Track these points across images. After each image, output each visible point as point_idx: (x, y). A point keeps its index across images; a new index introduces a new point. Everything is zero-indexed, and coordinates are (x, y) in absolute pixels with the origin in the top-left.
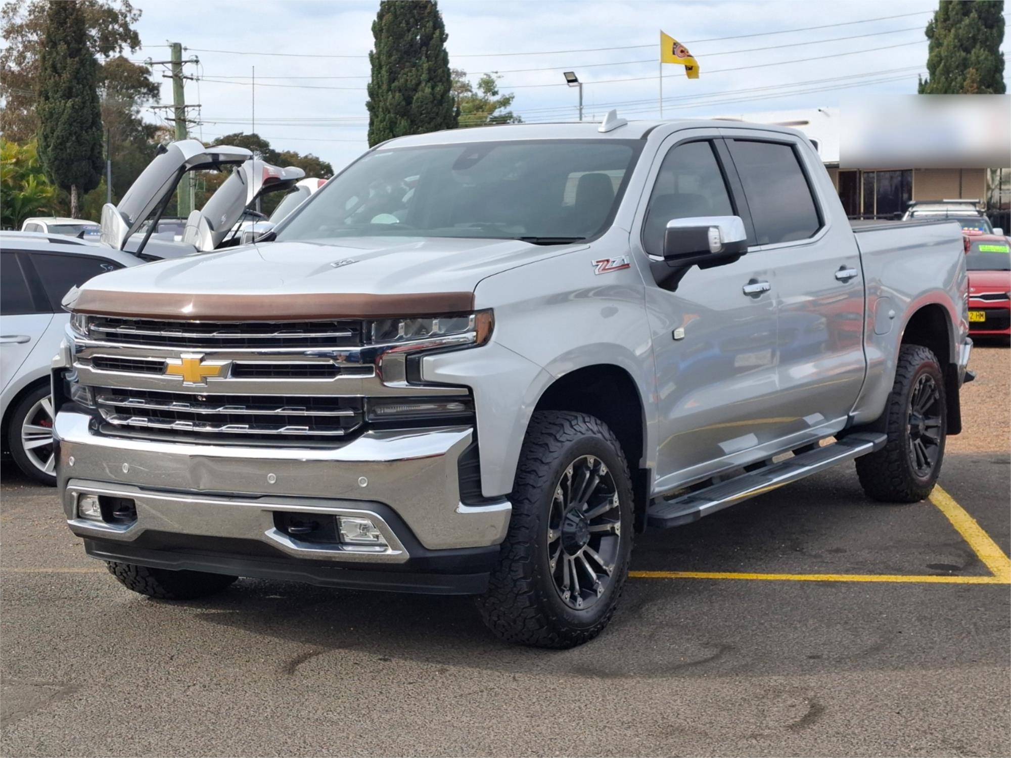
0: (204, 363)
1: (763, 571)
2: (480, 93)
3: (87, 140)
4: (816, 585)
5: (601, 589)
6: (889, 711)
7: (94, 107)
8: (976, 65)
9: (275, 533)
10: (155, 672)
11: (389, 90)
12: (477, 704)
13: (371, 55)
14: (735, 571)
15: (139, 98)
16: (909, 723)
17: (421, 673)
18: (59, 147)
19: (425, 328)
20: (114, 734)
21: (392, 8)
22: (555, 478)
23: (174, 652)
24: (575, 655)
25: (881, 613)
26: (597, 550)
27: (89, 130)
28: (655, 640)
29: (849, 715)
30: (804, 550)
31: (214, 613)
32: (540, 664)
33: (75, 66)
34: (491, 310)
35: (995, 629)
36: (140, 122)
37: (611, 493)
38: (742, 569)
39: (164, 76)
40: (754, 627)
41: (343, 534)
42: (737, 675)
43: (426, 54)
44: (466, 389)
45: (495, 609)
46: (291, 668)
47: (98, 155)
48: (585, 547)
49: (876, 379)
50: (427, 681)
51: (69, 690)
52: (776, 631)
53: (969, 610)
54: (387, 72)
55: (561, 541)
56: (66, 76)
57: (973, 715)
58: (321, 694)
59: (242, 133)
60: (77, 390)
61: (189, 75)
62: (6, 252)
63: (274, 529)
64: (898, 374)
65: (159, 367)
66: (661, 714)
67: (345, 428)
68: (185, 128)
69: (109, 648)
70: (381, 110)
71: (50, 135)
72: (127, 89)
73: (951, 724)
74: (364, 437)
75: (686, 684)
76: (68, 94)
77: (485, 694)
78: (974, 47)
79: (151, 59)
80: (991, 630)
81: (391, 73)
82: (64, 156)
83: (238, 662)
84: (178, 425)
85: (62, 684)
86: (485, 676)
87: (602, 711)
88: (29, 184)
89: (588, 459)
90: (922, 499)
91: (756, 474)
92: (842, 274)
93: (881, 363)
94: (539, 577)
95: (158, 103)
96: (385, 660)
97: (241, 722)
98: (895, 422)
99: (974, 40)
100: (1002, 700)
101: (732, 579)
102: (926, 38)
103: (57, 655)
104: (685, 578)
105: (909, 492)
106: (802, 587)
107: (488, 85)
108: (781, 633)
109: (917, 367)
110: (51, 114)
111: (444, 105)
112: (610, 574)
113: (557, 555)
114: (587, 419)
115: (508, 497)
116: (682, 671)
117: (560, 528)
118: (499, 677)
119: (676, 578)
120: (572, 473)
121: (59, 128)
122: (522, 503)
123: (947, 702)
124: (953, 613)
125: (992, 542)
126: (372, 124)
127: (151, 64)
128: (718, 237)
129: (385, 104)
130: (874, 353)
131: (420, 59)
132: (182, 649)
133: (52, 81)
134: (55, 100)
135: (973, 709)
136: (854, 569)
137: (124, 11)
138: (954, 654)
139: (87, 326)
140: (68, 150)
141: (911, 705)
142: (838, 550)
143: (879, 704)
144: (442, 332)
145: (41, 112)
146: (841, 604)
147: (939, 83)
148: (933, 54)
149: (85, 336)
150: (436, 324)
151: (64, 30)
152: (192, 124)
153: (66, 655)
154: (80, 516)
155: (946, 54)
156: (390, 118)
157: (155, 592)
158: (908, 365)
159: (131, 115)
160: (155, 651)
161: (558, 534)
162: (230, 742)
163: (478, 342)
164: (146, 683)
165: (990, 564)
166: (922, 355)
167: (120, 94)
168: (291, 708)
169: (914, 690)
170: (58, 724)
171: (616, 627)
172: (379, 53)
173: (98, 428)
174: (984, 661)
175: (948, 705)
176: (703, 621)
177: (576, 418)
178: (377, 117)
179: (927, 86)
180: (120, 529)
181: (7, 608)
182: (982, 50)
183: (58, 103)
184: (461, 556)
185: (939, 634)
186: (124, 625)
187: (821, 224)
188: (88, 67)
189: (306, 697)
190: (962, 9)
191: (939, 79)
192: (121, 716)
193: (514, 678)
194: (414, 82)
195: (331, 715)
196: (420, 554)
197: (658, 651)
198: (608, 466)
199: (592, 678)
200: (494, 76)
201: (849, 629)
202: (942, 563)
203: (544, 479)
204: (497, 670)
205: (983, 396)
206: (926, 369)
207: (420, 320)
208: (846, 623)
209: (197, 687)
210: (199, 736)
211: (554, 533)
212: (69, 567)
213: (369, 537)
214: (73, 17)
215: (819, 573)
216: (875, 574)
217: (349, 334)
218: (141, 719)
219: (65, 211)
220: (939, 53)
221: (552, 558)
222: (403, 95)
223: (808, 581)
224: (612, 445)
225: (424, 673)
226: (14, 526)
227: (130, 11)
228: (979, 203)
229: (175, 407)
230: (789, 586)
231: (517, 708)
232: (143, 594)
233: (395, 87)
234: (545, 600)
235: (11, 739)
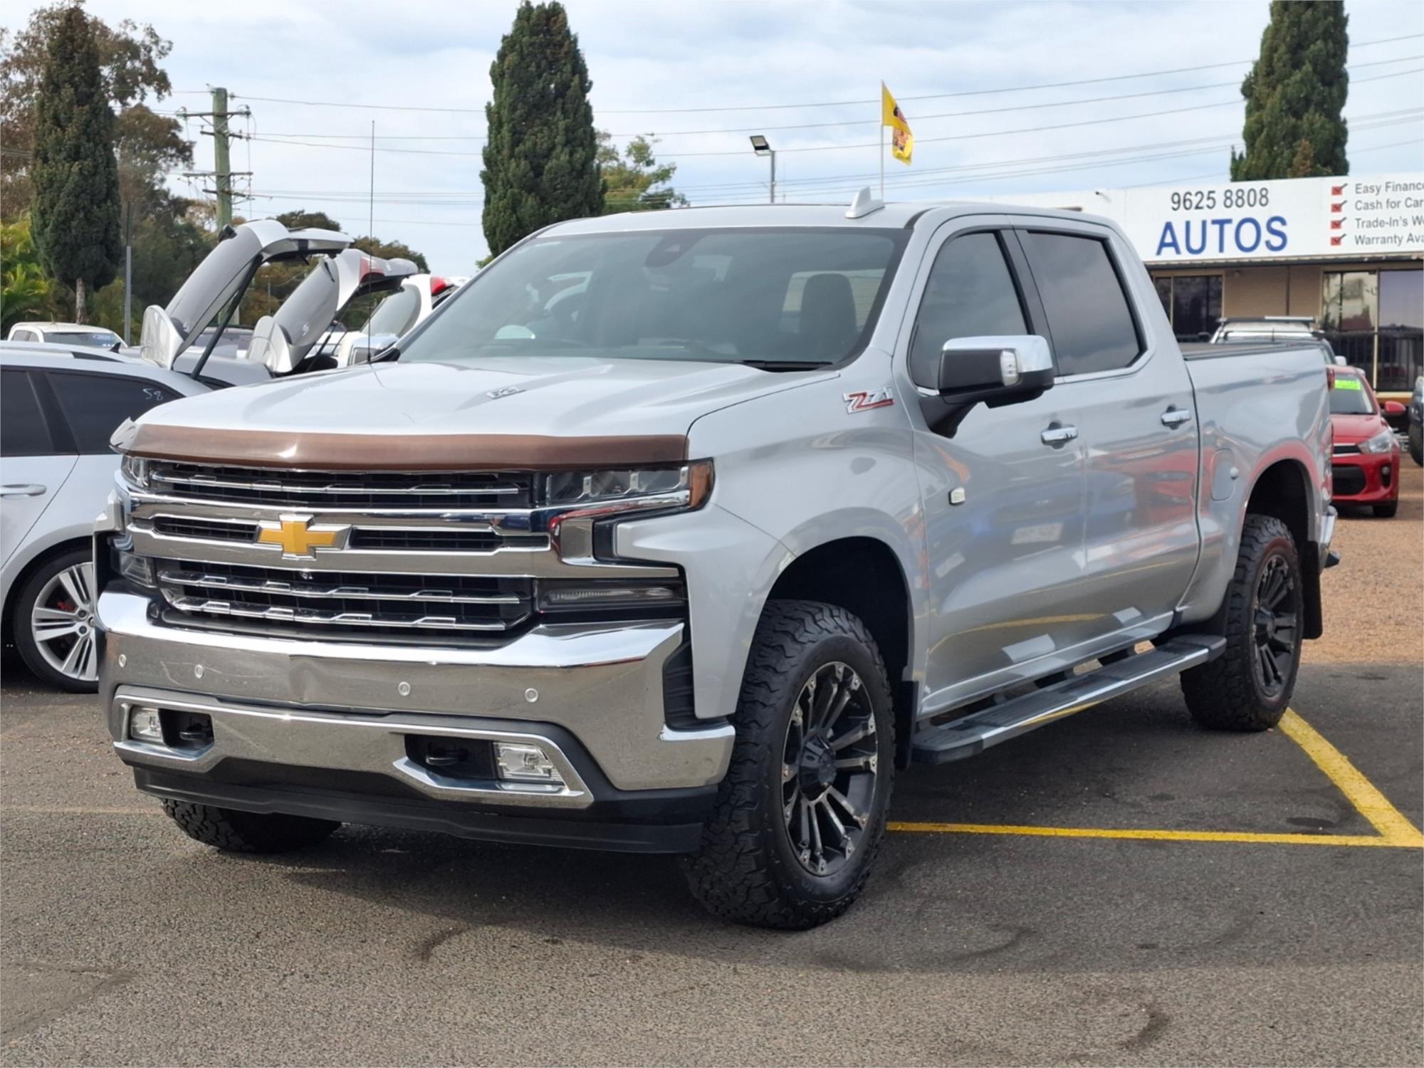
0: (312, 528)
1: (1063, 825)
2: (630, 163)
3: (99, 218)
4: (1139, 845)
5: (850, 847)
6: (1260, 1023)
7: (110, 173)
8: (1308, 135)
9: (406, 764)
10: (236, 955)
11: (511, 156)
12: (688, 1006)
13: (489, 109)
14: (1024, 824)
15: (165, 162)
16: (1288, 1042)
17: (606, 961)
18: (62, 226)
19: (619, 484)
20: (187, 1042)
21: (517, 47)
22: (794, 692)
23: (260, 927)
24: (818, 938)
25: (1232, 885)
26: (845, 793)
27: (103, 205)
28: (924, 919)
29: (1205, 1029)
30: (1116, 796)
31: (311, 874)
32: (768, 950)
33: (84, 117)
34: (711, 460)
35: (1391, 910)
36: (165, 194)
37: (865, 715)
38: (1034, 821)
39: (203, 133)
40: (1059, 904)
41: (501, 767)
42: (1044, 970)
43: (563, 108)
44: (676, 569)
45: (708, 873)
46: (425, 951)
47: (114, 238)
48: (830, 790)
49: (1212, 562)
50: (614, 973)
51: (120, 980)
52: (1090, 909)
53: (1353, 883)
54: (509, 131)
55: (798, 781)
56: (71, 130)
57: (1377, 1031)
58: (469, 989)
59: (303, 212)
60: (129, 561)
61: (236, 131)
62: (7, 369)
63: (406, 758)
64: (1241, 556)
65: (249, 533)
66: (944, 1024)
67: (507, 621)
68: (230, 204)
69: (169, 921)
70: (500, 183)
71: (49, 210)
72: (149, 149)
73: (1348, 1043)
74: (535, 633)
75: (974, 982)
76: (75, 155)
77: (697, 991)
78: (1307, 111)
79: (185, 109)
80: (1387, 911)
81: (514, 134)
82: (68, 239)
83: (351, 942)
84: (274, 613)
85: (109, 971)
86: (695, 966)
87: (862, 1019)
88: (15, 277)
89: (837, 667)
90: (1270, 727)
91: (1054, 691)
92: (1170, 417)
93: (1218, 540)
94: (770, 830)
95: (190, 168)
96: (554, 942)
97: (361, 1027)
98: (1236, 621)
99: (1307, 100)
100: (1414, 1011)
101: (1022, 835)
102: (1242, 97)
103: (99, 929)
104: (957, 833)
105: (1253, 716)
106: (1119, 848)
107: (641, 151)
108: (1098, 911)
109: (1266, 545)
110: (51, 182)
111: (585, 177)
112: (863, 827)
113: (793, 799)
114: (835, 613)
115: (731, 719)
116: (966, 964)
117: (797, 762)
118: (714, 968)
119: (945, 832)
120: (814, 686)
121: (61, 203)
122: (749, 728)
123: (1338, 1012)
124: (1332, 887)
125: (1373, 788)
126: (487, 201)
127: (186, 116)
128: (1014, 364)
129: (506, 175)
130: (1209, 526)
131: (555, 114)
132: (271, 923)
133: (53, 136)
134: (57, 163)
135: (1375, 1023)
136: (1188, 822)
137: (147, 43)
138: (1340, 945)
139: (147, 474)
140: (73, 231)
141: (1289, 1015)
142: (1163, 797)
143: (1245, 1014)
144: (643, 490)
145: (38, 179)
146: (1177, 872)
147: (1259, 158)
148: (1253, 119)
149: (144, 488)
150: (634, 479)
151: (71, 68)
152: (239, 199)
153: (111, 928)
154: (132, 736)
155: (1269, 119)
156: (513, 195)
157: (228, 842)
158: (1254, 543)
159: (154, 185)
160: (234, 925)
161: (795, 771)
162: (349, 1055)
163: (693, 504)
164: (225, 970)
165: (1373, 818)
166: (1273, 530)
167: (138, 156)
168: (429, 1008)
169: (1291, 994)
170: (107, 1026)
171: (868, 900)
172: (499, 105)
173: (160, 616)
174: (1382, 955)
175: (1339, 1016)
176: (987, 893)
177: (821, 610)
178: (495, 192)
179: (1243, 163)
180: (190, 756)
181: (23, 862)
182: (1317, 115)
183: (61, 168)
184: (667, 799)
185: (1316, 916)
186: (188, 888)
187: (1142, 348)
188: (102, 119)
189: (450, 993)
190: (1291, 59)
191: (1260, 153)
192: (194, 1016)
193: (735, 970)
194: (545, 146)
195: (485, 1019)
196: (609, 796)
197: (930, 934)
198: (861, 676)
199: (842, 971)
200: (648, 140)
201: (1191, 908)
202: (1308, 816)
203: (777, 694)
204: (711, 959)
205: (1334, 586)
206: (1279, 549)
207: (612, 473)
208: (1185, 899)
209: (297, 977)
210: (306, 1046)
211: (790, 769)
212: (104, 806)
213: (538, 772)
214: (84, 50)
215: (1140, 827)
216: (1218, 831)
217: (515, 490)
218: (222, 1022)
219: (63, 313)
220: (1260, 116)
221: (787, 803)
222: (531, 163)
223: (1127, 839)
224: (868, 649)
225: (610, 961)
226: (24, 748)
227: (156, 43)
228: (1313, 321)
229: (270, 588)
230: (1101, 846)
231: (743, 1013)
232: (210, 844)
233: (520, 152)
234: (777, 862)
235: (44, 1048)
